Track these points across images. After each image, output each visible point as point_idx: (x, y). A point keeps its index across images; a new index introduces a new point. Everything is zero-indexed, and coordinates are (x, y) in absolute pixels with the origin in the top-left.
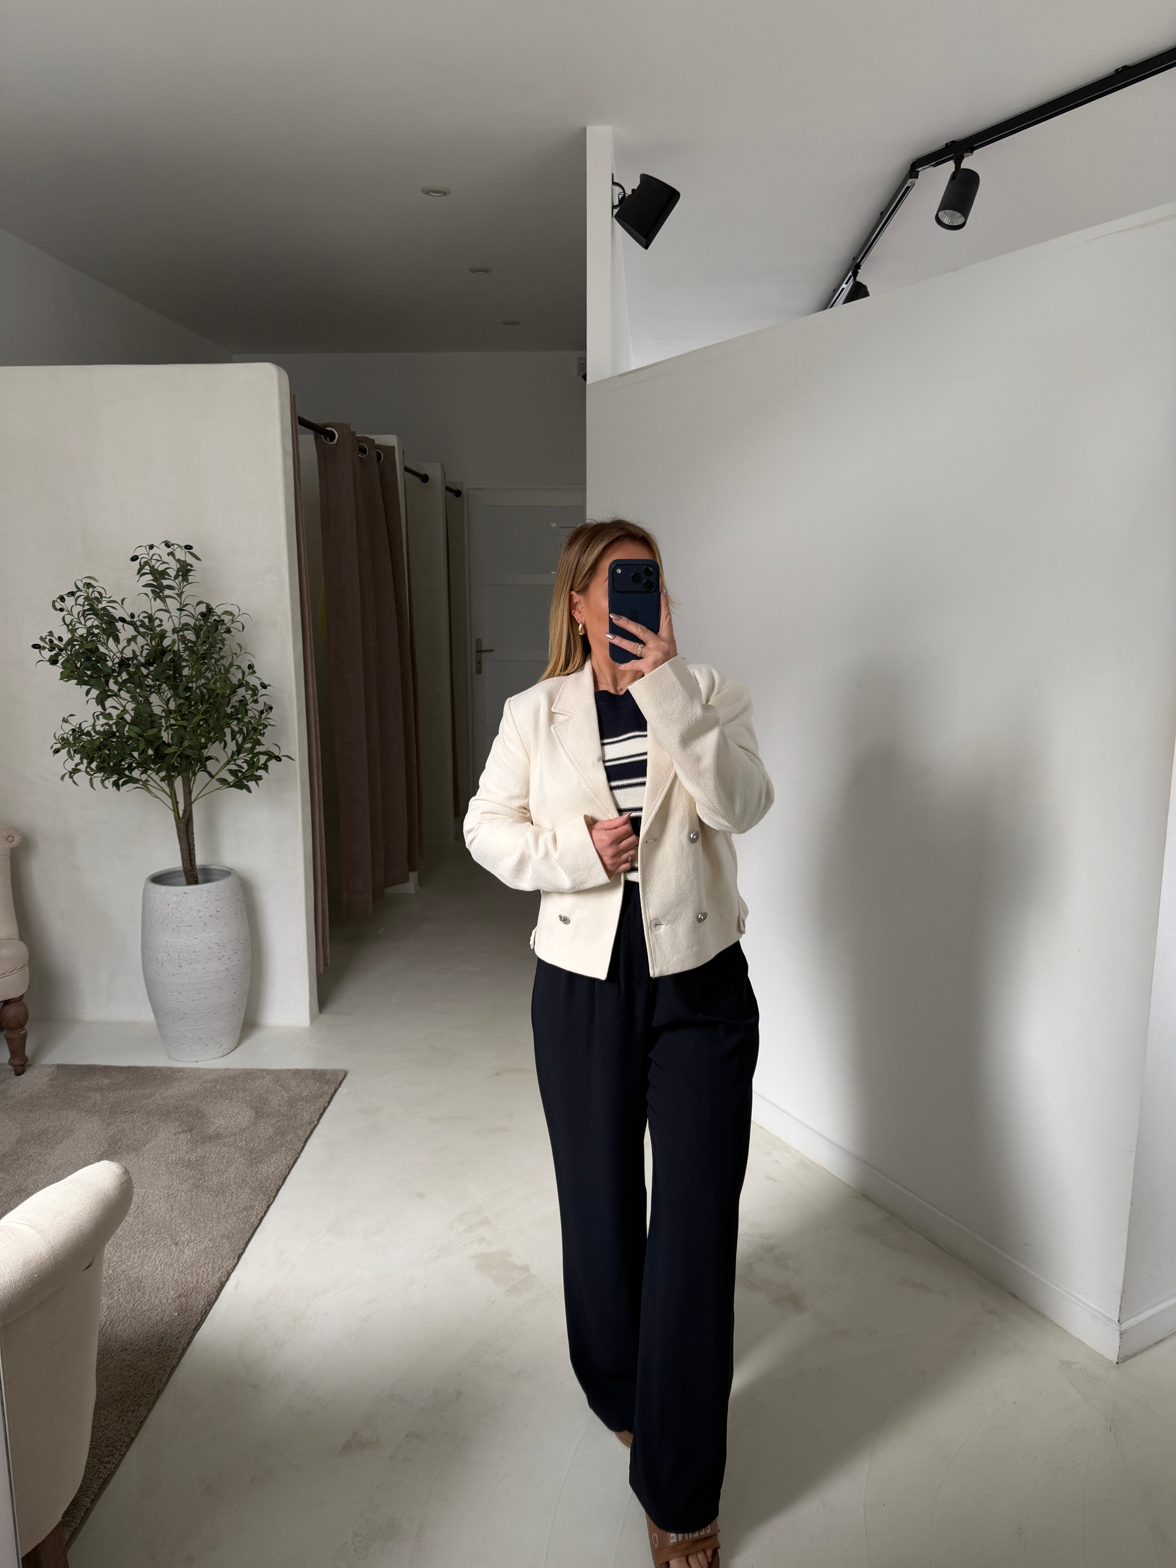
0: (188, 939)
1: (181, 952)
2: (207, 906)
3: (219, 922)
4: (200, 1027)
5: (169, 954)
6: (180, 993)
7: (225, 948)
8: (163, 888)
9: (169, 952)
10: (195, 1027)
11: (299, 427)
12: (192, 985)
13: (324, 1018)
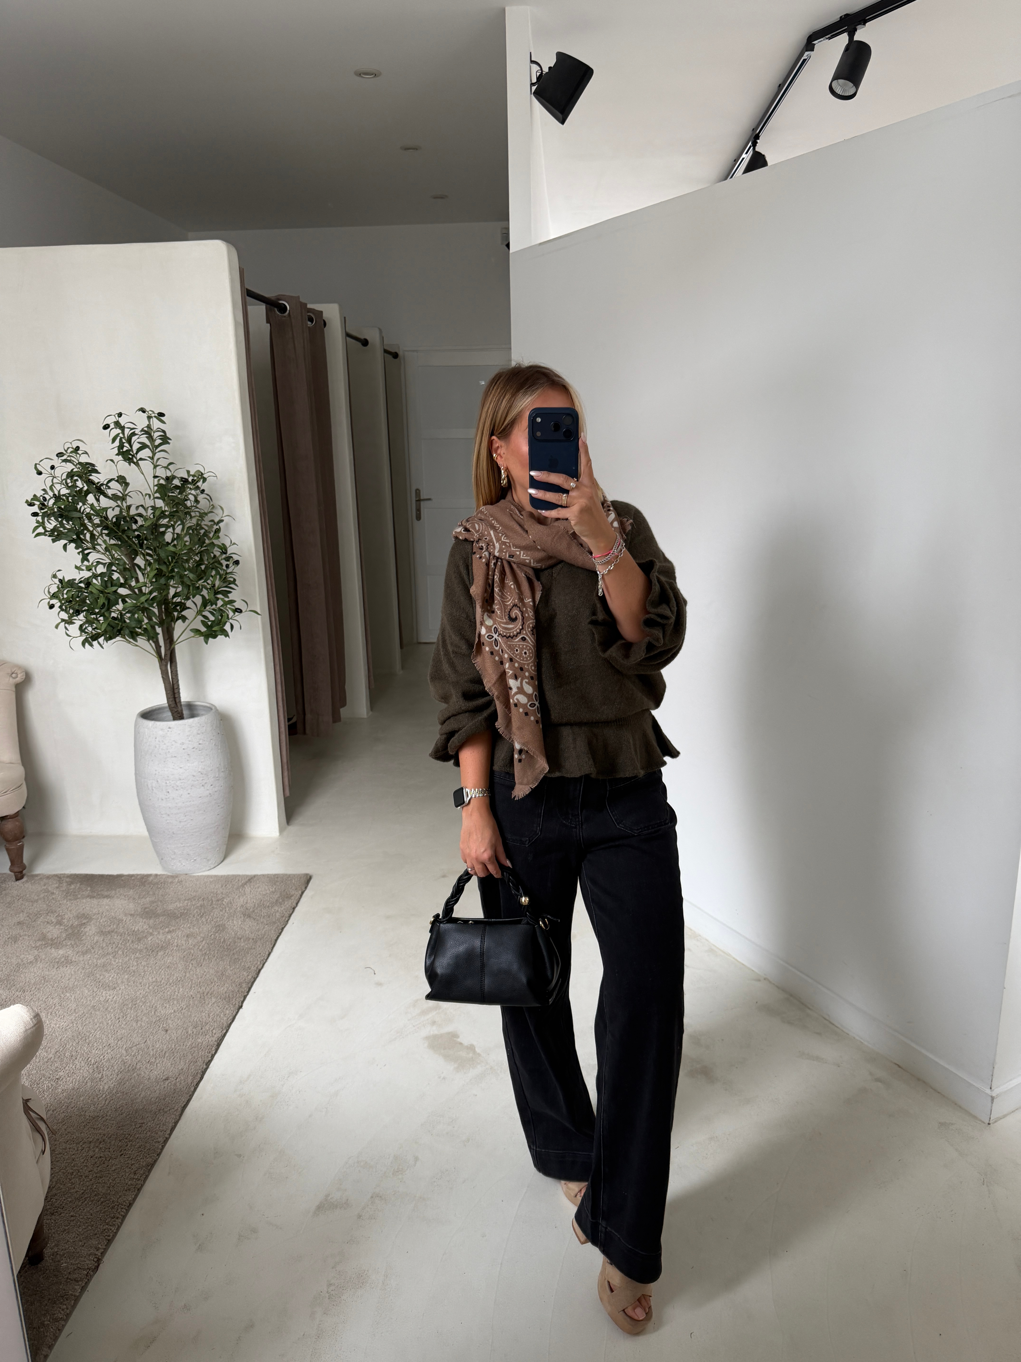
0: (173, 769)
1: (168, 780)
2: (190, 739)
3: (202, 753)
4: (188, 845)
5: (157, 781)
6: (169, 815)
7: (208, 776)
8: (150, 723)
9: (158, 780)
10: (183, 845)
11: (248, 299)
12: (179, 809)
13: (292, 829)
